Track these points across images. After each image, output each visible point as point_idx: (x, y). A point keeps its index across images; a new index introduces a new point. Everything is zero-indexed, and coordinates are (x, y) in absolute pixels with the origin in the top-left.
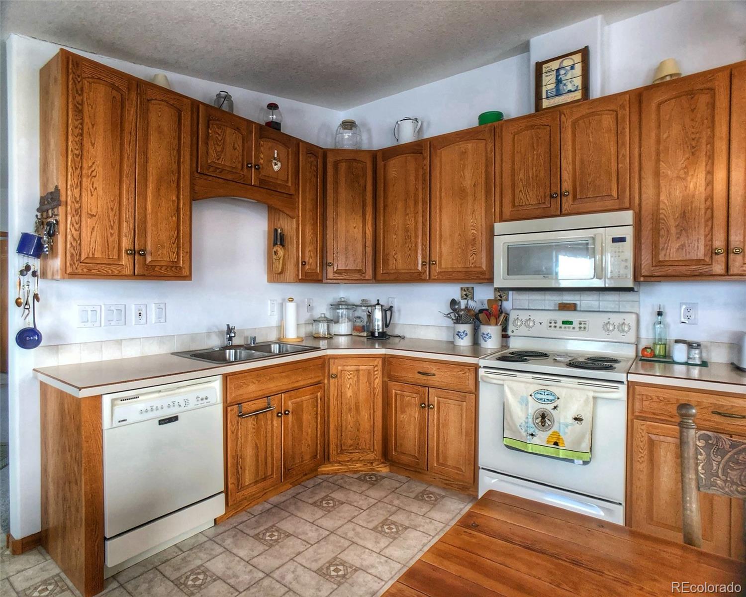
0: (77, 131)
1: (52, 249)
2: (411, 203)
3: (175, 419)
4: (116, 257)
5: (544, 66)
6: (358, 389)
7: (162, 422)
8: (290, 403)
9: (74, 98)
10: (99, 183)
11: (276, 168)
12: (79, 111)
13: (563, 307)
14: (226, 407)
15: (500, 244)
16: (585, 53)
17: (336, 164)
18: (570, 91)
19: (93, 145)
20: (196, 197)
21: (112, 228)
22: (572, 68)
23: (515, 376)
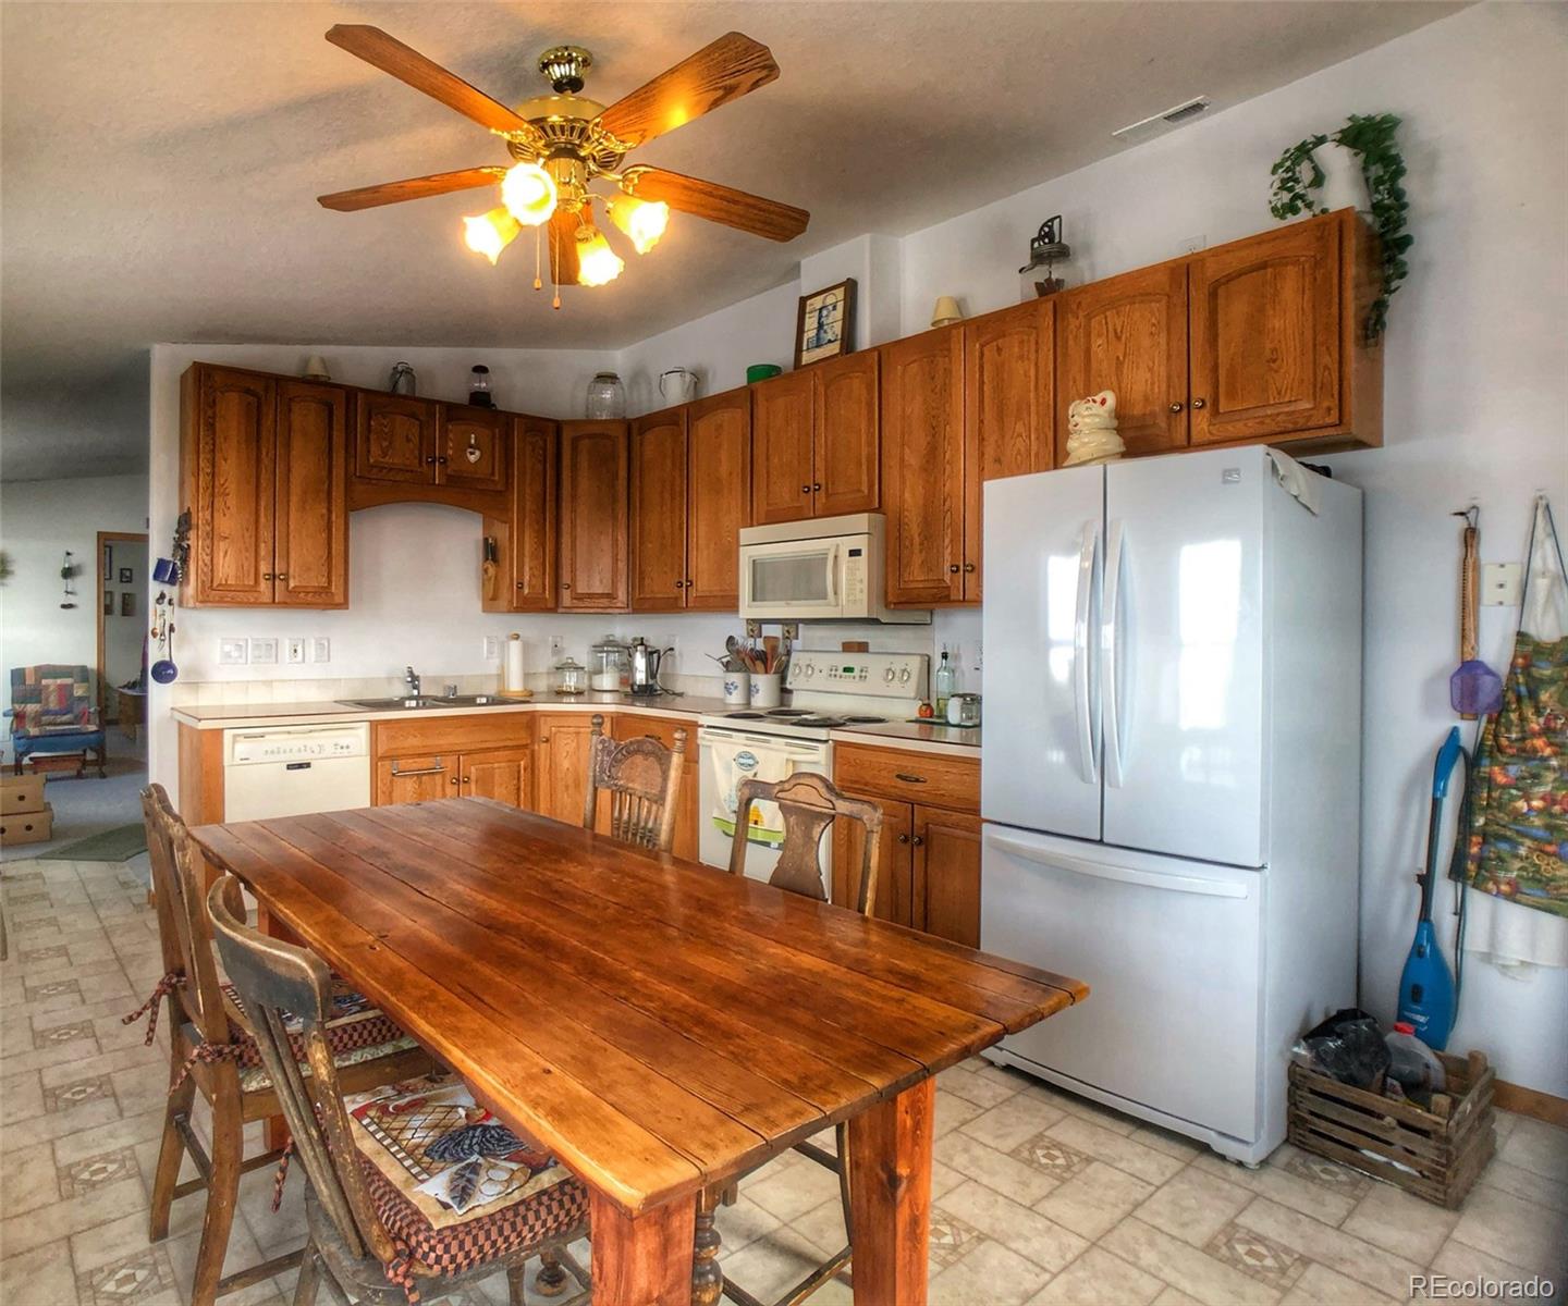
0: (207, 448)
1: (186, 575)
2: (667, 496)
3: (308, 765)
4: (252, 583)
5: (809, 302)
6: (579, 759)
7: (290, 767)
8: (473, 769)
9: (205, 413)
10: (232, 501)
11: (472, 458)
12: (211, 427)
13: (848, 647)
14: (377, 759)
15: (746, 556)
16: (851, 287)
17: (575, 441)
18: (830, 341)
19: (225, 460)
20: (353, 505)
21: (247, 550)
22: (835, 308)
23: (730, 736)
